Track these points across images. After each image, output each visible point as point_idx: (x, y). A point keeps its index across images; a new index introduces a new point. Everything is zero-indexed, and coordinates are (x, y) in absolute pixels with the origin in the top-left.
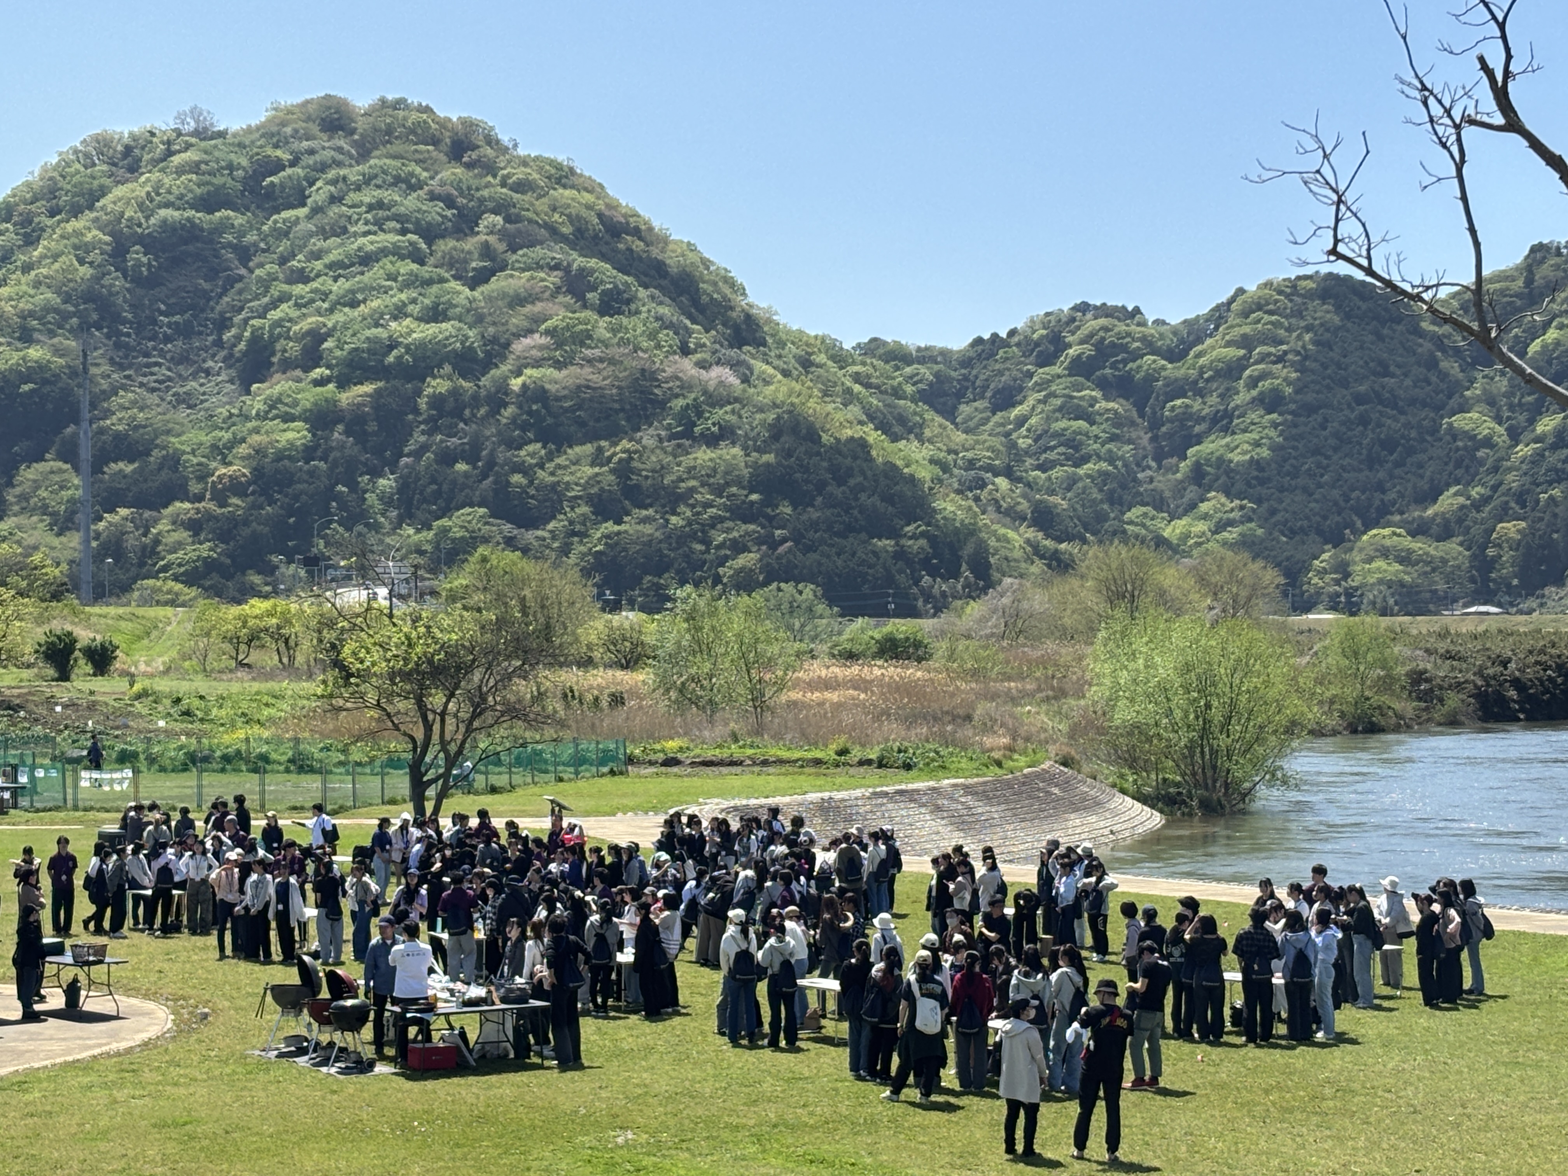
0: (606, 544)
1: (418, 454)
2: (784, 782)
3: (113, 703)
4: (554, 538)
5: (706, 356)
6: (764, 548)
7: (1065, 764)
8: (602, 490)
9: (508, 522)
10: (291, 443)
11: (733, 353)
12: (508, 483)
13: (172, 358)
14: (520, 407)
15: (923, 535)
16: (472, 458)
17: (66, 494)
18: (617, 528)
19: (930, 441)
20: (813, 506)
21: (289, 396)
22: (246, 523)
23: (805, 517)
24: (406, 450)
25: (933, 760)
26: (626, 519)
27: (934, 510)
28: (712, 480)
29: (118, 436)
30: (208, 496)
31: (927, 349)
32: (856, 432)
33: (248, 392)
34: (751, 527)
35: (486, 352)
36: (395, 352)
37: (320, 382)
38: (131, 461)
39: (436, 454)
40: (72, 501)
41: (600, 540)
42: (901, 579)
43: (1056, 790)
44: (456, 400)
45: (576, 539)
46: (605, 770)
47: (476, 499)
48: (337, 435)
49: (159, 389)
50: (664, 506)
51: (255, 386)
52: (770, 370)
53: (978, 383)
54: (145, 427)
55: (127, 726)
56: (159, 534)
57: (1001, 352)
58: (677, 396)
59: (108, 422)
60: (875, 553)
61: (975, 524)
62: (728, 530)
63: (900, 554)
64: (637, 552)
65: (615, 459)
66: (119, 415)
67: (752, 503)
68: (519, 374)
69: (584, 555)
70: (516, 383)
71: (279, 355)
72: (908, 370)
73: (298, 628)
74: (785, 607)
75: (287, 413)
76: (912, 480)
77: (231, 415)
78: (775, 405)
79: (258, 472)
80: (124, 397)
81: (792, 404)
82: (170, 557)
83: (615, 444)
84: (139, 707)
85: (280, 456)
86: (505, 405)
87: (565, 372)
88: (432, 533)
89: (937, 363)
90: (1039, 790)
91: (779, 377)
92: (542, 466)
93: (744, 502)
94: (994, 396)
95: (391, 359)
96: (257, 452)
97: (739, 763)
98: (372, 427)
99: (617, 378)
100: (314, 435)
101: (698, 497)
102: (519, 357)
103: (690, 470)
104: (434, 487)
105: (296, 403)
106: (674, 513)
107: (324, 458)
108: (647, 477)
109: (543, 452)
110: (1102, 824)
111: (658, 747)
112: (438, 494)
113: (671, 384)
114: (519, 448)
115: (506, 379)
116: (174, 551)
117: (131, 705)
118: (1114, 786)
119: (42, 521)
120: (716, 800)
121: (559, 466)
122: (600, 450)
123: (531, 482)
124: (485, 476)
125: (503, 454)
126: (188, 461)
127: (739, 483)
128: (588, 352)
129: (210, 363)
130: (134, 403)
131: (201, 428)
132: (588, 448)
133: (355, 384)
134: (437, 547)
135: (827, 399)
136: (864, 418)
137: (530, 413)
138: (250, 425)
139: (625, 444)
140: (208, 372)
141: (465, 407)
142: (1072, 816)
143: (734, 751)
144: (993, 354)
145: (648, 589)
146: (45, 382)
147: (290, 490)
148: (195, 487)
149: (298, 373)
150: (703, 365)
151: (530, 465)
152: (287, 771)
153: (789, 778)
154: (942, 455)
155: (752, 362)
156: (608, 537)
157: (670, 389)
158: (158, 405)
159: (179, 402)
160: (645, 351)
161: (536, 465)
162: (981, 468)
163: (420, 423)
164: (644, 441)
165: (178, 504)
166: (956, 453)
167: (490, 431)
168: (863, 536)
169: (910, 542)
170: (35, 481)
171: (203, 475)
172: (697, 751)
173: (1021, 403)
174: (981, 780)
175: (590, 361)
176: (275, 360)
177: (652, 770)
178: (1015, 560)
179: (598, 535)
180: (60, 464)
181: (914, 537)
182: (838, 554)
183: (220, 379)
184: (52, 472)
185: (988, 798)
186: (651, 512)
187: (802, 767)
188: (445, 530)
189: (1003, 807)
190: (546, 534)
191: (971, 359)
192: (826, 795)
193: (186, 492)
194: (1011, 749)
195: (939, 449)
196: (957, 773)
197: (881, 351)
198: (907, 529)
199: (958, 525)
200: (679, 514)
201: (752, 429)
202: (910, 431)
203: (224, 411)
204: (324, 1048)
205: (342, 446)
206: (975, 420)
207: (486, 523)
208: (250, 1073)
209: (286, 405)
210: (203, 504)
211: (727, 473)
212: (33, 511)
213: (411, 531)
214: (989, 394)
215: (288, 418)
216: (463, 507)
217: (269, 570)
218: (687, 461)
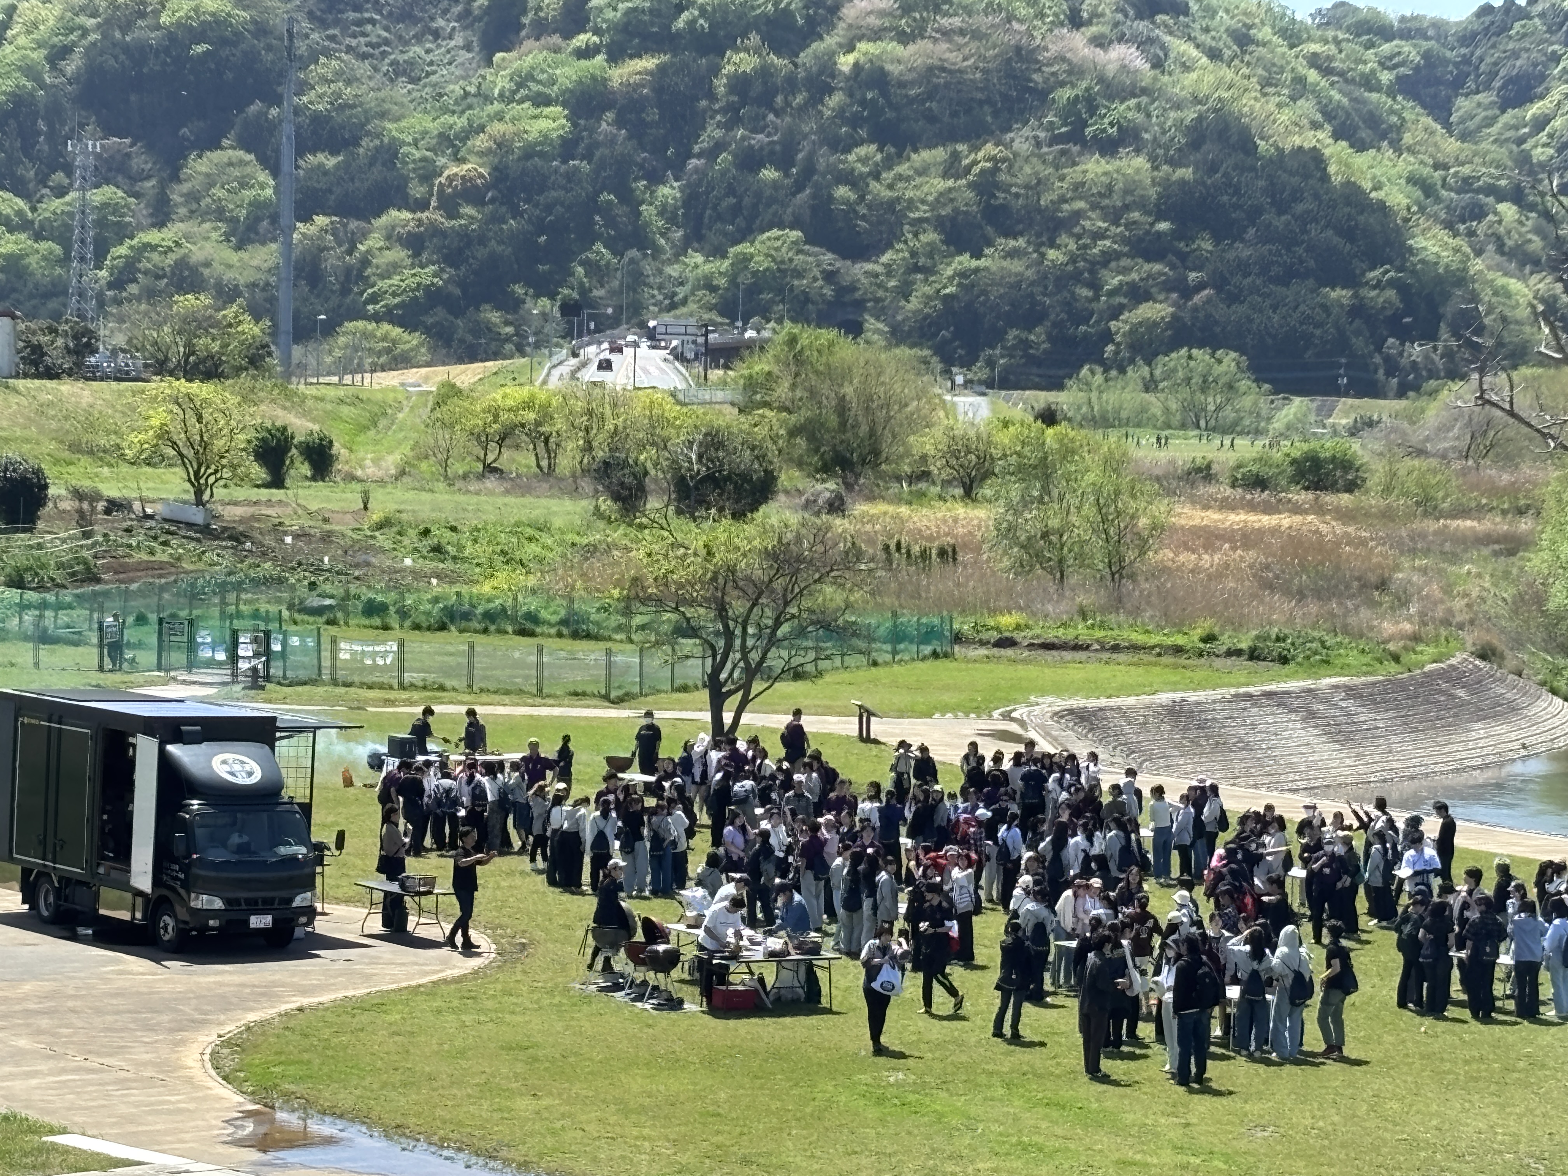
0: (959, 285)
1: (711, 154)
2: (1136, 675)
3: (350, 533)
4: (889, 274)
5: (1105, 29)
6: (1175, 296)
7: (1483, 657)
8: (956, 210)
9: (830, 249)
10: (545, 136)
11: (1142, 26)
12: (831, 198)
13: (391, 14)
14: (851, 95)
15: (1391, 283)
16: (784, 162)
17: (248, 194)
18: (974, 263)
19: (1410, 150)
20: (1243, 240)
21: (543, 71)
22: (482, 240)
23: (1231, 255)
24: (696, 149)
25: (1316, 653)
26: (987, 251)
27: (1410, 250)
28: (1106, 202)
29: (318, 119)
30: (434, 203)
31: (1414, 18)
32: (1308, 139)
33: (489, 63)
34: (1157, 267)
35: (808, 18)
36: (685, 16)
37: (585, 53)
38: (334, 153)
39: (735, 156)
40: (256, 204)
41: (951, 279)
42: (1358, 343)
43: (1461, 693)
44: (765, 83)
45: (919, 276)
46: (927, 650)
47: (788, 218)
48: (606, 126)
49: (372, 56)
50: (1039, 235)
51: (499, 55)
52: (1194, 53)
53: (1483, 67)
54: (353, 106)
55: (368, 564)
56: (368, 252)
57: (1517, 26)
58: (1062, 84)
59: (305, 99)
60: (1325, 308)
61: (1465, 270)
62: (1125, 271)
63: (1358, 310)
64: (1001, 297)
65: (976, 170)
66: (320, 90)
67: (1159, 234)
68: (851, 49)
69: (929, 298)
70: (846, 62)
71: (531, 15)
72: (1387, 48)
73: (560, 424)
74: (1196, 380)
75: (539, 94)
76: (1382, 207)
77: (466, 94)
78: (1197, 100)
79: (500, 173)
80: (325, 67)
81: (1220, 99)
82: (380, 284)
83: (976, 149)
84: (383, 539)
85: (530, 152)
86: (830, 90)
87: (912, 48)
88: (727, 263)
89: (1427, 38)
90: (1441, 692)
91: (1205, 60)
92: (877, 176)
93: (1148, 233)
94: (1503, 87)
95: (680, 23)
96: (499, 145)
97: (1087, 648)
98: (653, 115)
99: (982, 57)
100: (575, 125)
101: (1087, 224)
102: (850, 26)
103: (1077, 186)
104: (732, 200)
105: (553, 82)
106: (1052, 245)
107: (588, 156)
108: (1017, 195)
109: (879, 157)
110: (1513, 735)
111: (991, 622)
112: (736, 210)
113: (1055, 68)
114: (848, 150)
115: (832, 54)
116: (386, 275)
117: (373, 537)
118: (1543, 684)
119: (216, 229)
120: (1050, 699)
121: (900, 177)
122: (956, 156)
123: (862, 198)
124: (799, 187)
125: (824, 159)
126: (407, 155)
127: (1142, 205)
128: (945, 22)
129: (440, 22)
130: (339, 74)
131: (426, 111)
132: (939, 154)
133: (631, 57)
134: (733, 281)
135: (1271, 90)
136: (1319, 117)
137: (863, 103)
138: (491, 109)
139: (989, 149)
140: (436, 34)
141: (776, 92)
142: (1479, 725)
143: (1081, 631)
144: (1505, 28)
145: (1014, 347)
146: (224, 42)
147: (541, 199)
148: (417, 190)
149: (556, 39)
150: (1100, 42)
151: (861, 175)
152: (560, 635)
153: (1141, 670)
154: (1426, 171)
155: (1167, 38)
156: (963, 274)
157: (1054, 74)
158: (370, 78)
159: (397, 74)
160: (1021, 21)
161: (870, 174)
162: (1479, 191)
163: (717, 112)
164: (1016, 145)
165: (394, 213)
166: (1446, 167)
167: (809, 126)
168: (1311, 282)
169: (1373, 293)
170: (208, 175)
171: (428, 173)
172: (1038, 631)
173: (1542, 97)
174: (1370, 679)
175: (947, 34)
176: (526, 20)
177: (983, 651)
178: (1517, 322)
179: (949, 272)
180: (241, 154)
181: (1378, 285)
182: (1275, 308)
183: (453, 43)
184: (231, 164)
185: (1375, 702)
186: (1021, 242)
187: (1159, 655)
188: (747, 259)
189: (1391, 714)
190: (878, 268)
191: (1474, 35)
192: (1178, 696)
193: (406, 196)
194: (1416, 638)
195: (1422, 162)
196: (1344, 670)
197: (1350, 20)
198: (1372, 275)
199: (1441, 271)
200: (1058, 247)
201: (1164, 133)
202: (1383, 136)
203: (456, 89)
204: (637, 986)
205: (612, 141)
206: (1478, 119)
207: (799, 252)
208: (575, 1005)
209: (539, 82)
210: (426, 214)
211: (1127, 192)
212: (203, 216)
213: (699, 258)
214: (1497, 84)
215: (541, 101)
216: (770, 228)
217: (512, 305)
218: (1073, 174)
